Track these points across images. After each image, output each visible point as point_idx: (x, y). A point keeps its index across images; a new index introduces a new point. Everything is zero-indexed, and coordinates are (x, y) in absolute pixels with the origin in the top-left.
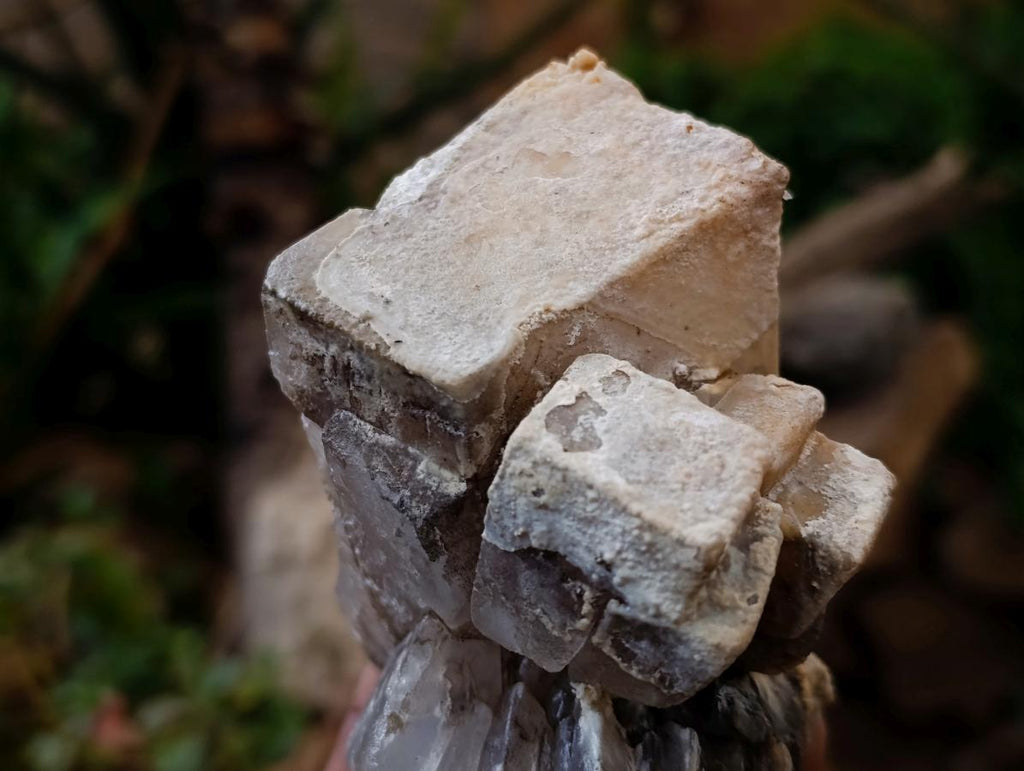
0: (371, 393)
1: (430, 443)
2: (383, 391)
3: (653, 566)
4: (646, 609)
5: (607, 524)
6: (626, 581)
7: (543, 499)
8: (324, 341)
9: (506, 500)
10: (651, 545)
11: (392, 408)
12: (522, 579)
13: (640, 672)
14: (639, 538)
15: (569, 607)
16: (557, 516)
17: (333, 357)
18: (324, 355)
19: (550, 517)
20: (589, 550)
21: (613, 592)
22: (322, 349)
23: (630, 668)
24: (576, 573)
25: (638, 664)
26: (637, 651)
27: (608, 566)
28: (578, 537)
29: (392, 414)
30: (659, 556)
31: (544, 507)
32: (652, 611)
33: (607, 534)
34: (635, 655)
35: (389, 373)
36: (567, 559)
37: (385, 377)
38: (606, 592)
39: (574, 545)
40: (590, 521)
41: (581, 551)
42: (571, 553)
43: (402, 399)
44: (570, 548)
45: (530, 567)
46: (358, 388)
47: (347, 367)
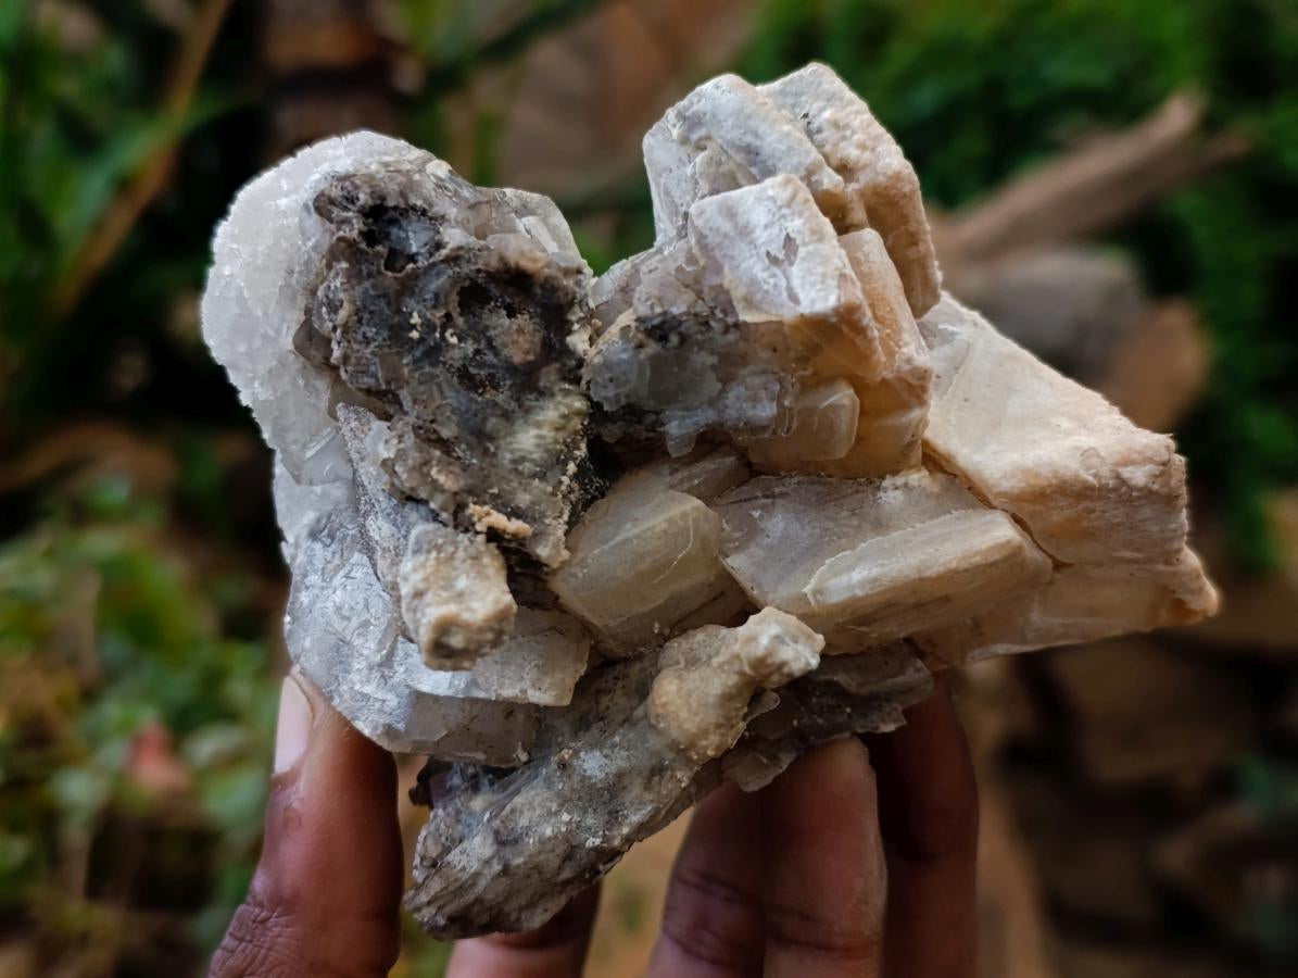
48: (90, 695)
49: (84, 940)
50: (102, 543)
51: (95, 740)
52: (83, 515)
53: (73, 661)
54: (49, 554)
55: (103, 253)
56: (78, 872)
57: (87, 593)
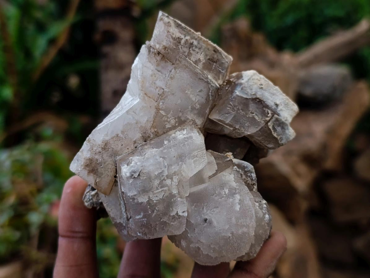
0: (197, 53)
1: (211, 72)
2: (203, 53)
3: (287, 108)
4: (284, 118)
5: (278, 96)
6: (281, 110)
7: (262, 86)
8: (184, 35)
9: (249, 85)
10: (287, 103)
11: (203, 59)
12: (250, 105)
13: (277, 135)
14: (285, 101)
15: (265, 114)
16: (264, 92)
17: (187, 40)
18: (182, 39)
19: (263, 91)
20: (272, 101)
21: (276, 113)
22: (182, 36)
23: (274, 133)
24: (267, 107)
25: (277, 133)
26: (277, 129)
27: (277, 105)
28: (270, 98)
29: (202, 61)
30: (289, 106)
31: (262, 88)
32: (285, 119)
33: (277, 98)
34: (277, 130)
35: (208, 49)
36: (265, 103)
37: (206, 50)
38: (274, 113)
39: (268, 100)
40: (273, 94)
41: (269, 101)
42: (267, 101)
43: (208, 57)
44: (267, 100)
45: (253, 103)
46: (193, 50)
47: (192, 44)
48: (40, 191)
49: (36, 262)
50: (44, 147)
51: (40, 204)
52: (39, 139)
53: (36, 181)
54: (29, 149)
55: (47, 61)
56: (35, 242)
57: (40, 161)
